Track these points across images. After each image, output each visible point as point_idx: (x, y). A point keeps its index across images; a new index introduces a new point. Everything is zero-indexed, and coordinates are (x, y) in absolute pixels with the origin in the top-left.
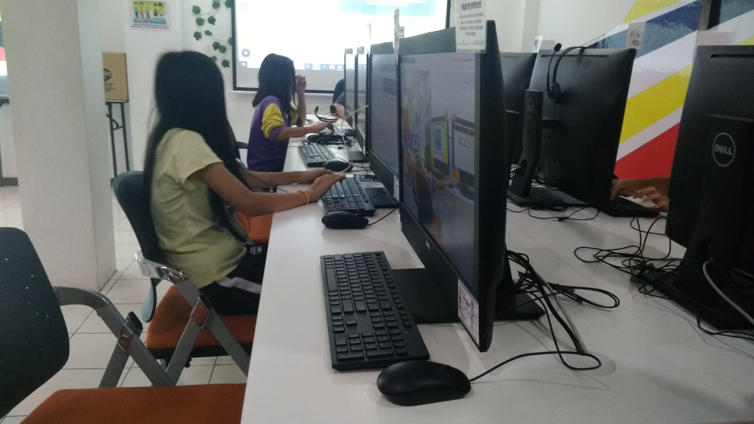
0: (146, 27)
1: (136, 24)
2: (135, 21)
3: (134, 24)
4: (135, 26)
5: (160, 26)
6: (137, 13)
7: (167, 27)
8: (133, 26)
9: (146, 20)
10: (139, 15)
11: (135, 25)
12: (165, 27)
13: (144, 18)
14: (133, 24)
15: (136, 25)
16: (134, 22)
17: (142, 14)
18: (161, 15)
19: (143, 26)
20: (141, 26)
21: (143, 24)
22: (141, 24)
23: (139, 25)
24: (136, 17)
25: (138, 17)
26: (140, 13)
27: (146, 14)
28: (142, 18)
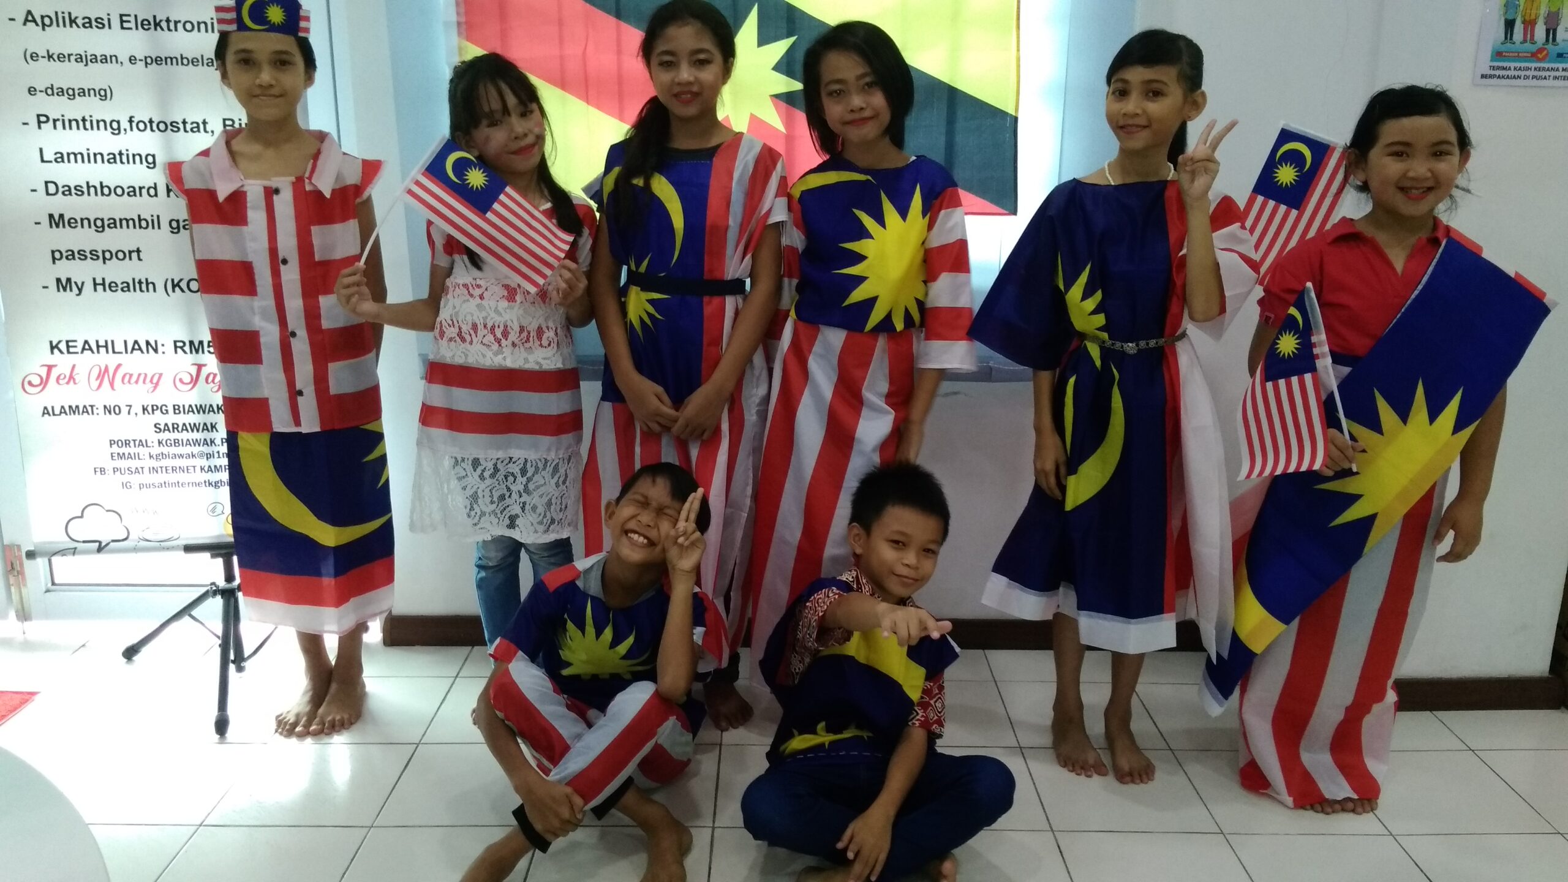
0: (1534, 77)
1: (1499, 68)
2: (1498, 55)
3: (1493, 68)
4: (1491, 76)
6: (1510, 25)
8: (1483, 76)
9: (1540, 50)
10: (1519, 28)
11: (1493, 72)
13: (1533, 42)
15: (1497, 73)
16: (1492, 61)
17: (1530, 24)
19: (1522, 73)
20: (1517, 73)
21: (1523, 65)
22: (1518, 65)
23: (1510, 69)
24: (1506, 38)
25: (1511, 39)
26: (1524, 22)
27: (1545, 24)
28: (1525, 41)
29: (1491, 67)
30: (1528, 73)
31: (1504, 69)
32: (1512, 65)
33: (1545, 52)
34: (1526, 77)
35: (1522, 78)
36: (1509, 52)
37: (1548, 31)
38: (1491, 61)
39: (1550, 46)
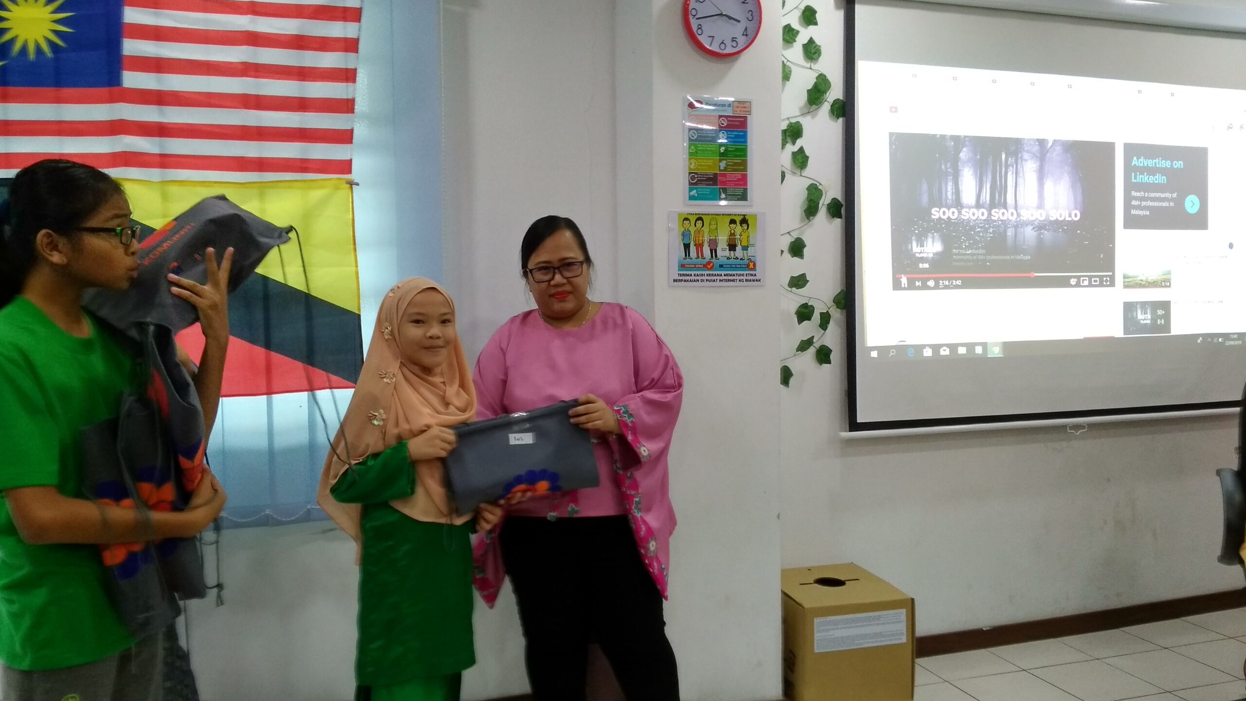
0: (707, 280)
1: (684, 275)
2: (682, 266)
4: (681, 281)
5: (741, 275)
6: (687, 247)
7: (757, 278)
8: (674, 281)
9: (709, 263)
10: (693, 249)
11: (681, 278)
12: (752, 278)
13: (703, 258)
14: (675, 274)
15: (684, 278)
18: (745, 248)
19: (699, 278)
20: (698, 278)
21: (699, 273)
22: (696, 272)
23: (691, 275)
24: (686, 255)
25: (689, 256)
26: (695, 245)
27: (709, 246)
28: (698, 257)
29: (679, 274)
30: (703, 278)
31: (688, 275)
32: (693, 273)
33: (712, 264)
34: (702, 281)
35: (700, 281)
36: (690, 265)
37: (711, 251)
38: (679, 270)
39: (714, 260)
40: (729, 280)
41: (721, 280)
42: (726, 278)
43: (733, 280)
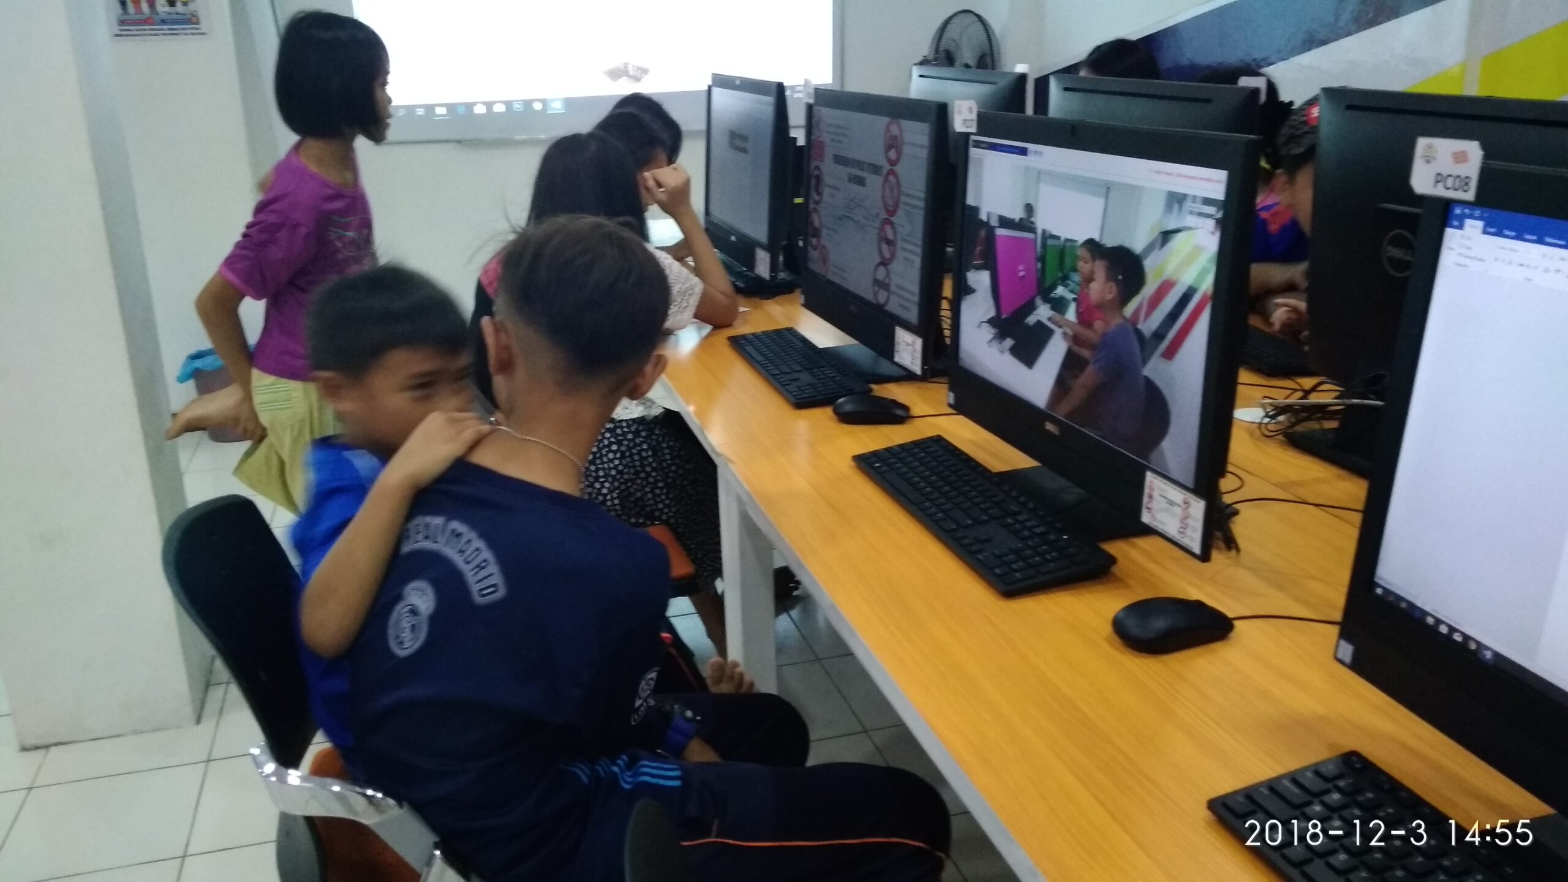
5: (183, 29)
7: (201, 32)
14: (115, 29)
18: (185, 4)
40: (173, 34)
41: (164, 34)
42: (169, 32)
43: (176, 34)
